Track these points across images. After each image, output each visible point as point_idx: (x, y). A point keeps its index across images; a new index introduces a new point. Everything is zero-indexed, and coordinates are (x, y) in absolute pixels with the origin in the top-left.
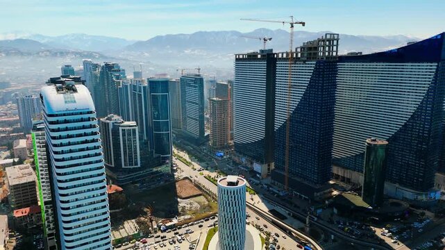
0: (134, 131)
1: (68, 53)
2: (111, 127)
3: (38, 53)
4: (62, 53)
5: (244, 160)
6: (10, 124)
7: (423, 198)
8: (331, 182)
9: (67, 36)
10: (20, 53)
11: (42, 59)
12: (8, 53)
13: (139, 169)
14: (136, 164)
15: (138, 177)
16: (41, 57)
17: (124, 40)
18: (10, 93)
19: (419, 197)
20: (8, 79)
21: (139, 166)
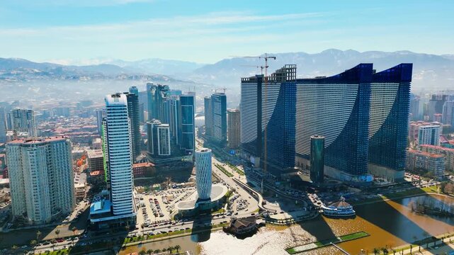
0: (167, 130)
1: (141, 76)
2: (152, 127)
3: (117, 77)
4: (136, 77)
5: (245, 155)
6: (91, 130)
7: (356, 179)
8: (295, 168)
9: (143, 60)
10: (102, 77)
11: (119, 82)
12: (93, 78)
13: (170, 157)
14: (168, 153)
15: (169, 162)
16: (119, 80)
17: (194, 64)
18: (92, 108)
19: (353, 179)
20: (91, 99)
21: (170, 154)
